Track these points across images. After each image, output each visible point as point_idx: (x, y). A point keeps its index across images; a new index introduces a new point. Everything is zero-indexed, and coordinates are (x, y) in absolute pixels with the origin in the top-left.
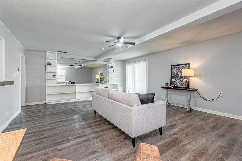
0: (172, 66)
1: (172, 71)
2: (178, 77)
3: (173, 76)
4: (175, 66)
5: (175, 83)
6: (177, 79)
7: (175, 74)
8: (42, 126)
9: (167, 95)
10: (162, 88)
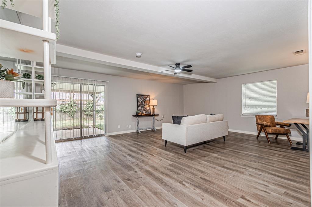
0: (137, 95)
1: (137, 100)
2: (143, 105)
3: (139, 105)
4: (140, 96)
5: (141, 111)
6: (142, 107)
7: (140, 103)
8: (255, 175)
9: (138, 124)
10: (133, 116)
